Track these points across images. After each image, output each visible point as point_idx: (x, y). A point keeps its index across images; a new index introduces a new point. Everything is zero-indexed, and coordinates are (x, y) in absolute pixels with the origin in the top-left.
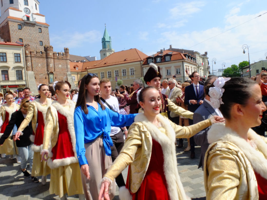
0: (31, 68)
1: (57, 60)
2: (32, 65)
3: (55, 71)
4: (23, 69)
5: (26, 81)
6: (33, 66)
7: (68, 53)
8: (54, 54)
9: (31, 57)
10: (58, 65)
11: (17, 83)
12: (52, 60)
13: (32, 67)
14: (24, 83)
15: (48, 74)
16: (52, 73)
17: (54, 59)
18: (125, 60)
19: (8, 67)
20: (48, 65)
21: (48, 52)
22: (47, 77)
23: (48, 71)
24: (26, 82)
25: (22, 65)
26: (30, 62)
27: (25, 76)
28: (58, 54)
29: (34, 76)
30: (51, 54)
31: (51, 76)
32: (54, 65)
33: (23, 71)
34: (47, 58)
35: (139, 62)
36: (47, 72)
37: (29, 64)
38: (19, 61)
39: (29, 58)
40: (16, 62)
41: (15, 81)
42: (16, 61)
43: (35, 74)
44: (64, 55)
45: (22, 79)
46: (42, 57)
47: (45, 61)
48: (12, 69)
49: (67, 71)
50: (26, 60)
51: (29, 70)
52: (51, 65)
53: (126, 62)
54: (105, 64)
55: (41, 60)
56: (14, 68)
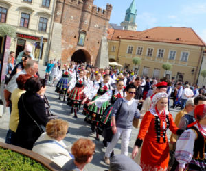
0: (60, 19)
1: (95, 17)
2: (62, 15)
3: (88, 30)
4: (49, 17)
5: (49, 34)
6: (64, 17)
7: (110, 11)
8: (93, 8)
9: (64, 4)
10: (95, 24)
11: (38, 35)
12: (89, 15)
13: (62, 18)
14: (46, 36)
15: (80, 33)
16: (84, 32)
17: (92, 14)
18: (178, 39)
19: (32, 11)
20: (82, 21)
21: (87, 3)
22: (77, 36)
23: (80, 28)
24: (49, 36)
25: (50, 11)
26: (61, 11)
27: (50, 28)
28: (99, 9)
29: (62, 29)
30: (90, 7)
31: (82, 36)
32: (90, 22)
33: (49, 21)
34: (84, 10)
35: (200, 48)
36: (78, 30)
37: (59, 13)
38: (47, 5)
39: (61, 5)
40: (43, 6)
41: (35, 31)
42: (44, 4)
43: (63, 27)
44: (105, 13)
45: (45, 31)
46: (77, 8)
47: (80, 15)
48: (36, 15)
49: (103, 35)
50: (56, 7)
51: (57, 21)
52: (86, 22)
53: (179, 42)
54: (147, 37)
55: (76, 11)
56: (39, 13)
